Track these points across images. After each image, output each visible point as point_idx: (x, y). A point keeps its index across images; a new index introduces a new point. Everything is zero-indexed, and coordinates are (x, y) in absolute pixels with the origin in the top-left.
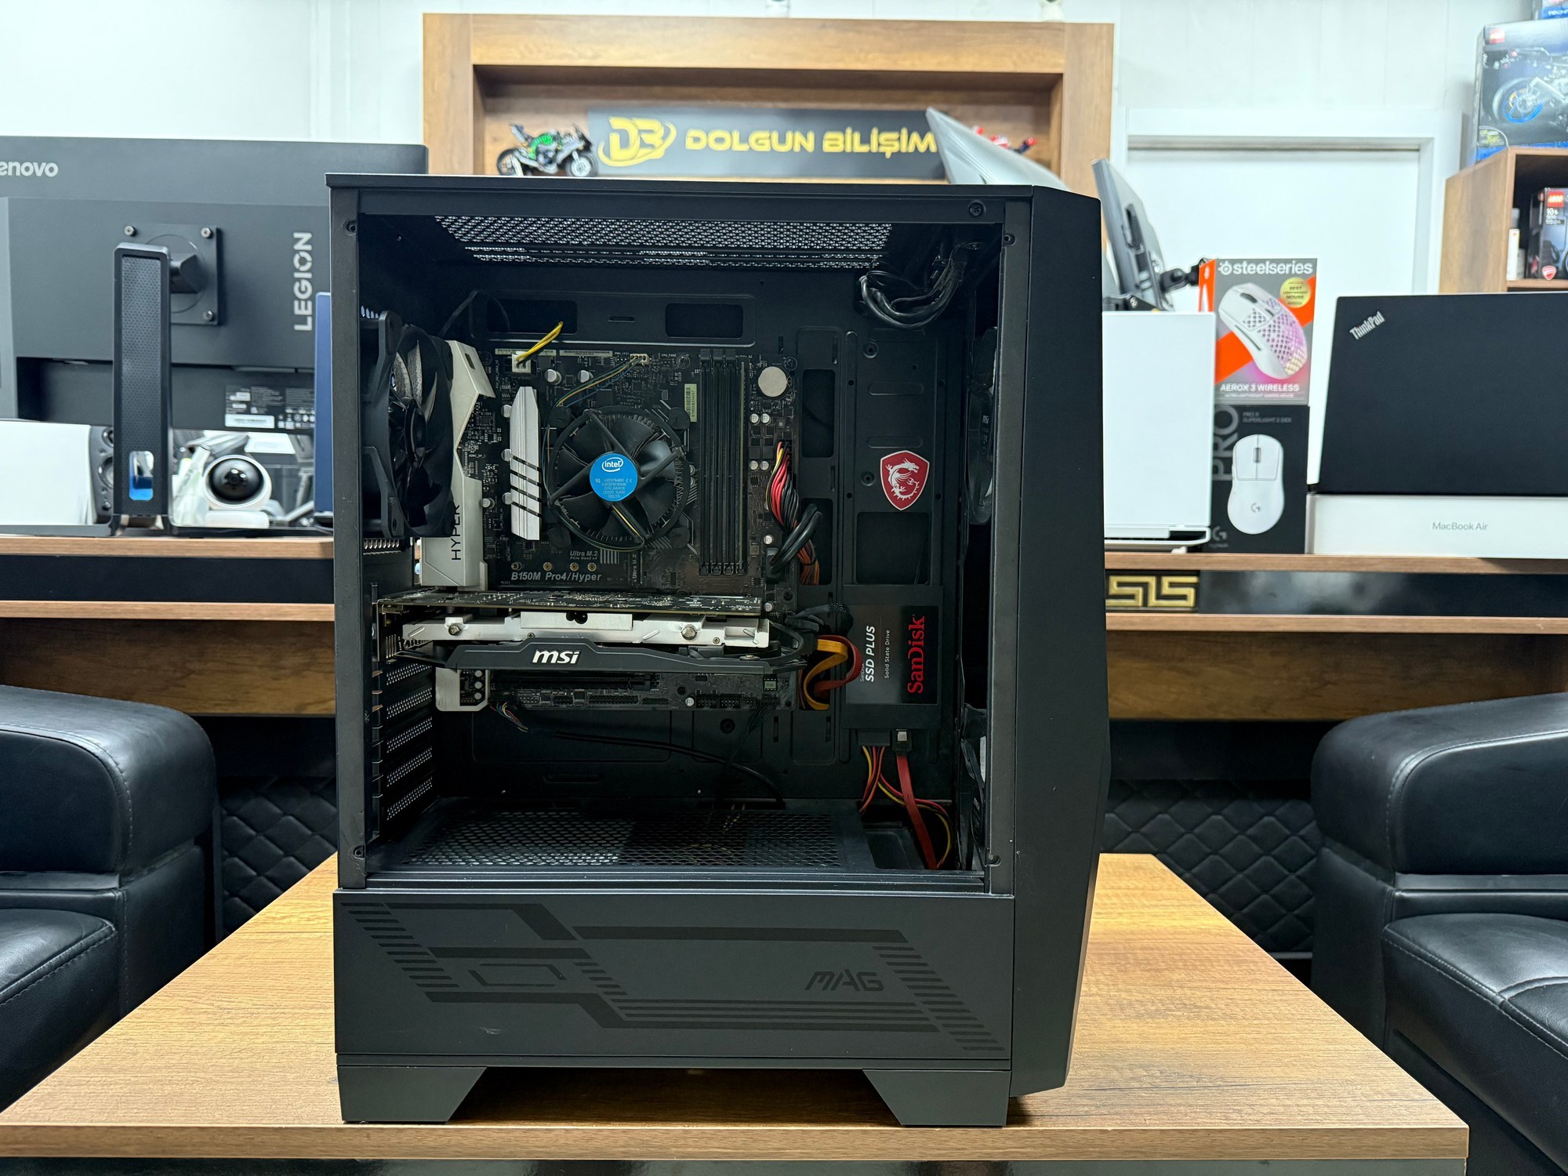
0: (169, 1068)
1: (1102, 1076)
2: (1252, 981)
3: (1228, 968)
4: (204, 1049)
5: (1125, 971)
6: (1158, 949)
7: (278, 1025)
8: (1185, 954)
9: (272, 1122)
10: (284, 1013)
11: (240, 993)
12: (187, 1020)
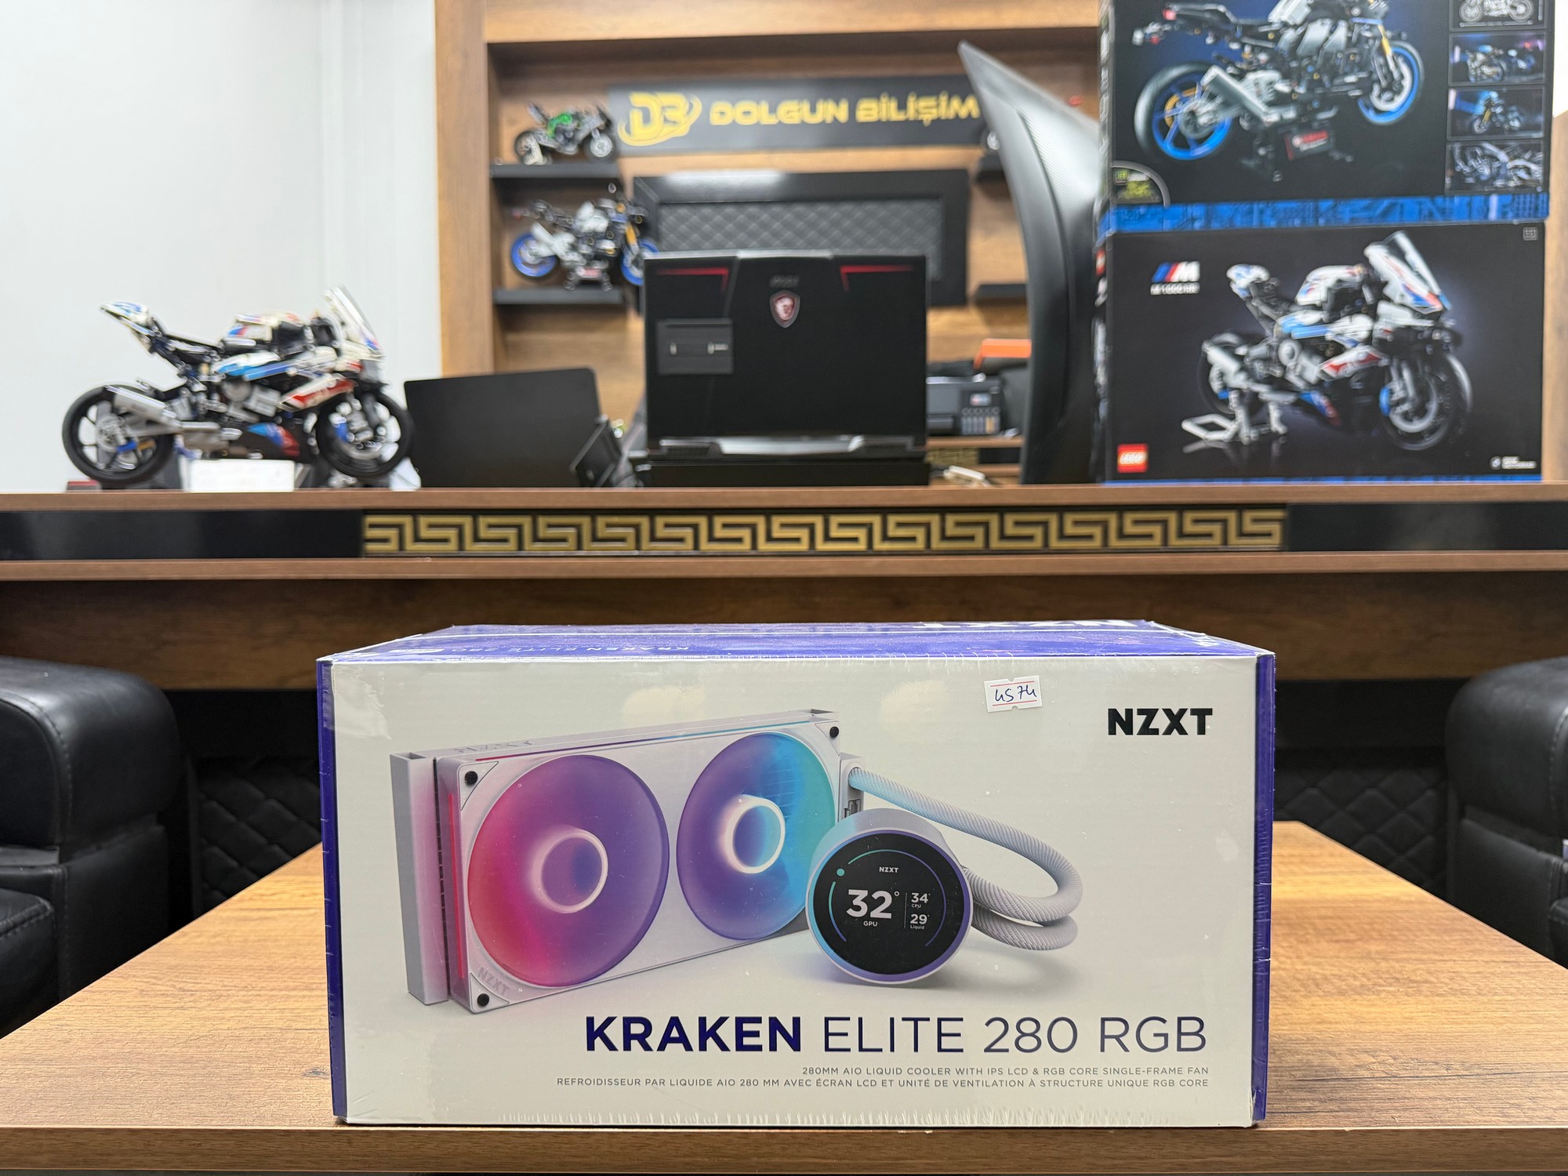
0: (106, 1058)
1: (1316, 1064)
2: (1471, 951)
3: (1436, 938)
4: (154, 1037)
5: (1307, 942)
6: (1340, 918)
7: (251, 1008)
8: (1375, 923)
9: (225, 1123)
10: (259, 995)
11: (209, 973)
12: (140, 1004)
